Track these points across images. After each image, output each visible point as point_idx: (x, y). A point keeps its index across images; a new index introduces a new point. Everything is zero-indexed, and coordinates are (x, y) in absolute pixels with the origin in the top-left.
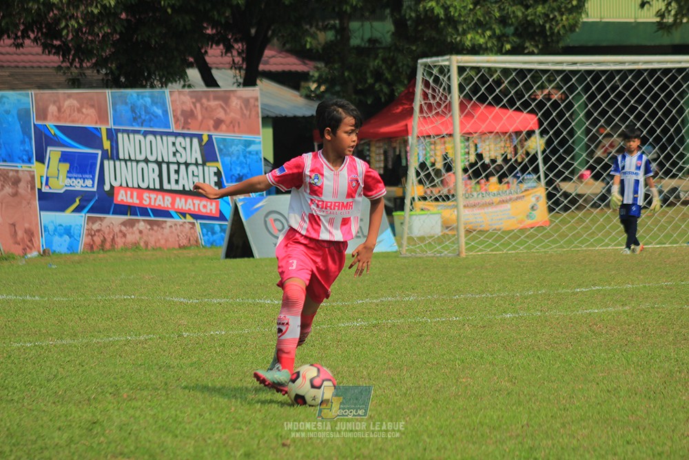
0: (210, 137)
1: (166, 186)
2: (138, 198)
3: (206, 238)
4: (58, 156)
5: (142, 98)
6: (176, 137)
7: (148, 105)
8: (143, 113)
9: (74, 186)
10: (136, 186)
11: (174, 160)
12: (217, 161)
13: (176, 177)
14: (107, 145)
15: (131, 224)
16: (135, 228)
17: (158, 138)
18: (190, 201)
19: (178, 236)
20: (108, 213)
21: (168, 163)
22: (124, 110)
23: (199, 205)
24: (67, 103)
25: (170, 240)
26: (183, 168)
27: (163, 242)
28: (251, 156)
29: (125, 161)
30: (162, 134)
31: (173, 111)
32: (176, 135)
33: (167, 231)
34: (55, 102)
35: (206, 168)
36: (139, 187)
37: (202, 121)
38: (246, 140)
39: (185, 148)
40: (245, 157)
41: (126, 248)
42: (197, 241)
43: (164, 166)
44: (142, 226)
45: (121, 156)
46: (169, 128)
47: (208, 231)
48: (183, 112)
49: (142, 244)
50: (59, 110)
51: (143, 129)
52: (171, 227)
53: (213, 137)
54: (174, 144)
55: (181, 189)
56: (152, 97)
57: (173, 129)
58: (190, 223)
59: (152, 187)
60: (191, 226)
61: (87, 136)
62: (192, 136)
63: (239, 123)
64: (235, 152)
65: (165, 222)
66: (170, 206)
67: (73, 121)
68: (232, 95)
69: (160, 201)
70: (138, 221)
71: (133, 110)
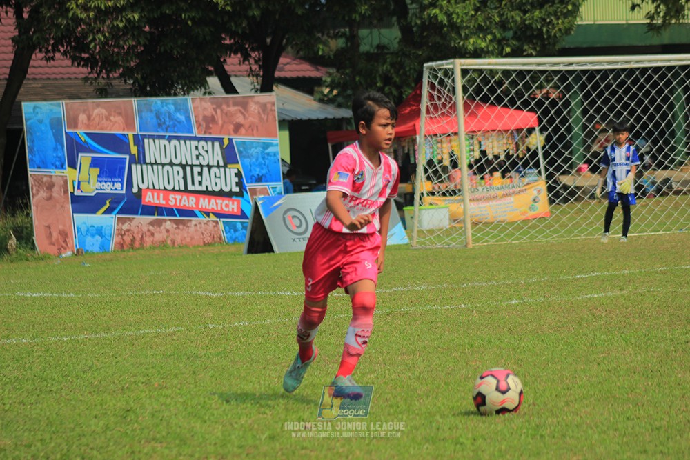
0: (230, 140)
1: (190, 187)
2: (164, 199)
3: (229, 235)
4: (89, 161)
5: (166, 105)
6: (199, 142)
7: (172, 112)
8: (167, 119)
9: (104, 190)
10: (162, 188)
11: (197, 162)
12: (238, 163)
13: (199, 178)
14: (134, 150)
15: (158, 223)
16: (162, 228)
17: (182, 142)
18: (213, 201)
19: (203, 234)
20: (136, 214)
21: (192, 166)
22: (150, 117)
23: (221, 204)
24: (96, 112)
25: (195, 237)
26: (205, 169)
27: (188, 240)
28: (269, 158)
29: (152, 165)
30: (185, 139)
31: (195, 117)
32: (199, 139)
33: (192, 229)
34: (84, 111)
35: (227, 170)
36: (165, 189)
37: (222, 126)
38: (264, 143)
39: (207, 151)
40: (263, 158)
41: (154, 246)
42: (220, 239)
43: (188, 169)
44: (168, 225)
45: (148, 161)
46: (193, 133)
47: (230, 229)
48: (205, 118)
49: (169, 242)
50: (89, 118)
51: (168, 134)
52: (196, 225)
53: (233, 140)
54: (197, 148)
55: (205, 189)
56: (175, 104)
57: (195, 133)
58: (213, 221)
59: (177, 188)
60: (214, 224)
61: (115, 142)
62: (213, 140)
63: (257, 127)
64: (254, 154)
65: (191, 221)
66: (194, 206)
67: (102, 129)
68: (250, 100)
69: (185, 201)
70: (165, 220)
71: (158, 117)
